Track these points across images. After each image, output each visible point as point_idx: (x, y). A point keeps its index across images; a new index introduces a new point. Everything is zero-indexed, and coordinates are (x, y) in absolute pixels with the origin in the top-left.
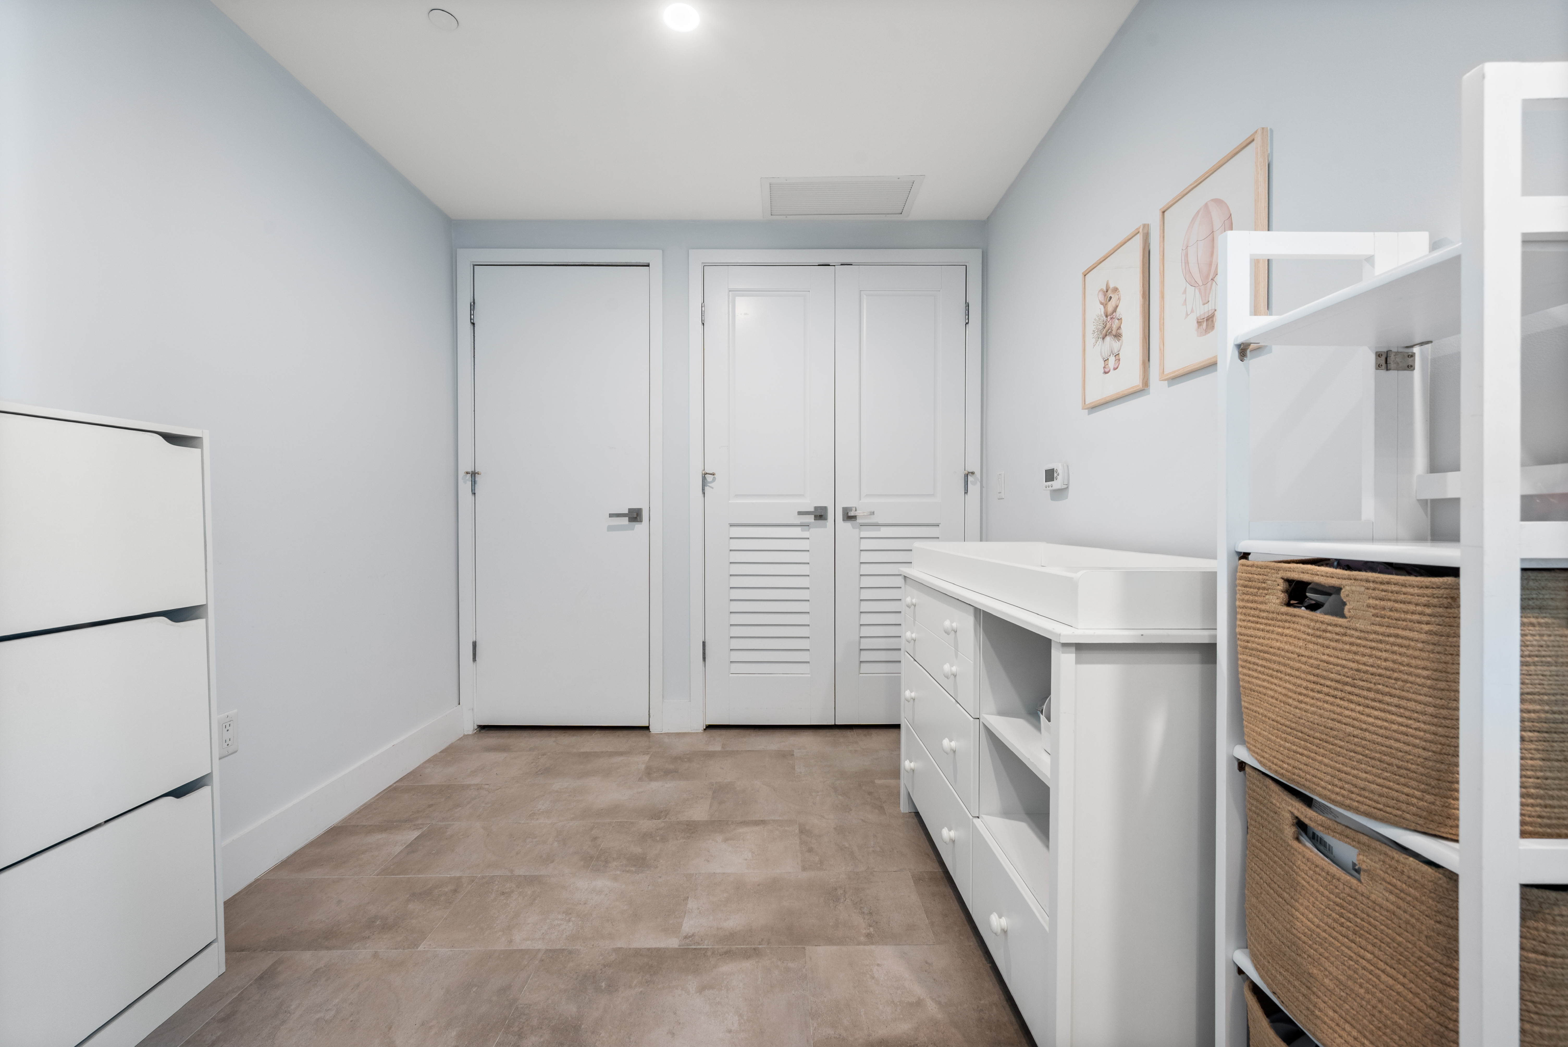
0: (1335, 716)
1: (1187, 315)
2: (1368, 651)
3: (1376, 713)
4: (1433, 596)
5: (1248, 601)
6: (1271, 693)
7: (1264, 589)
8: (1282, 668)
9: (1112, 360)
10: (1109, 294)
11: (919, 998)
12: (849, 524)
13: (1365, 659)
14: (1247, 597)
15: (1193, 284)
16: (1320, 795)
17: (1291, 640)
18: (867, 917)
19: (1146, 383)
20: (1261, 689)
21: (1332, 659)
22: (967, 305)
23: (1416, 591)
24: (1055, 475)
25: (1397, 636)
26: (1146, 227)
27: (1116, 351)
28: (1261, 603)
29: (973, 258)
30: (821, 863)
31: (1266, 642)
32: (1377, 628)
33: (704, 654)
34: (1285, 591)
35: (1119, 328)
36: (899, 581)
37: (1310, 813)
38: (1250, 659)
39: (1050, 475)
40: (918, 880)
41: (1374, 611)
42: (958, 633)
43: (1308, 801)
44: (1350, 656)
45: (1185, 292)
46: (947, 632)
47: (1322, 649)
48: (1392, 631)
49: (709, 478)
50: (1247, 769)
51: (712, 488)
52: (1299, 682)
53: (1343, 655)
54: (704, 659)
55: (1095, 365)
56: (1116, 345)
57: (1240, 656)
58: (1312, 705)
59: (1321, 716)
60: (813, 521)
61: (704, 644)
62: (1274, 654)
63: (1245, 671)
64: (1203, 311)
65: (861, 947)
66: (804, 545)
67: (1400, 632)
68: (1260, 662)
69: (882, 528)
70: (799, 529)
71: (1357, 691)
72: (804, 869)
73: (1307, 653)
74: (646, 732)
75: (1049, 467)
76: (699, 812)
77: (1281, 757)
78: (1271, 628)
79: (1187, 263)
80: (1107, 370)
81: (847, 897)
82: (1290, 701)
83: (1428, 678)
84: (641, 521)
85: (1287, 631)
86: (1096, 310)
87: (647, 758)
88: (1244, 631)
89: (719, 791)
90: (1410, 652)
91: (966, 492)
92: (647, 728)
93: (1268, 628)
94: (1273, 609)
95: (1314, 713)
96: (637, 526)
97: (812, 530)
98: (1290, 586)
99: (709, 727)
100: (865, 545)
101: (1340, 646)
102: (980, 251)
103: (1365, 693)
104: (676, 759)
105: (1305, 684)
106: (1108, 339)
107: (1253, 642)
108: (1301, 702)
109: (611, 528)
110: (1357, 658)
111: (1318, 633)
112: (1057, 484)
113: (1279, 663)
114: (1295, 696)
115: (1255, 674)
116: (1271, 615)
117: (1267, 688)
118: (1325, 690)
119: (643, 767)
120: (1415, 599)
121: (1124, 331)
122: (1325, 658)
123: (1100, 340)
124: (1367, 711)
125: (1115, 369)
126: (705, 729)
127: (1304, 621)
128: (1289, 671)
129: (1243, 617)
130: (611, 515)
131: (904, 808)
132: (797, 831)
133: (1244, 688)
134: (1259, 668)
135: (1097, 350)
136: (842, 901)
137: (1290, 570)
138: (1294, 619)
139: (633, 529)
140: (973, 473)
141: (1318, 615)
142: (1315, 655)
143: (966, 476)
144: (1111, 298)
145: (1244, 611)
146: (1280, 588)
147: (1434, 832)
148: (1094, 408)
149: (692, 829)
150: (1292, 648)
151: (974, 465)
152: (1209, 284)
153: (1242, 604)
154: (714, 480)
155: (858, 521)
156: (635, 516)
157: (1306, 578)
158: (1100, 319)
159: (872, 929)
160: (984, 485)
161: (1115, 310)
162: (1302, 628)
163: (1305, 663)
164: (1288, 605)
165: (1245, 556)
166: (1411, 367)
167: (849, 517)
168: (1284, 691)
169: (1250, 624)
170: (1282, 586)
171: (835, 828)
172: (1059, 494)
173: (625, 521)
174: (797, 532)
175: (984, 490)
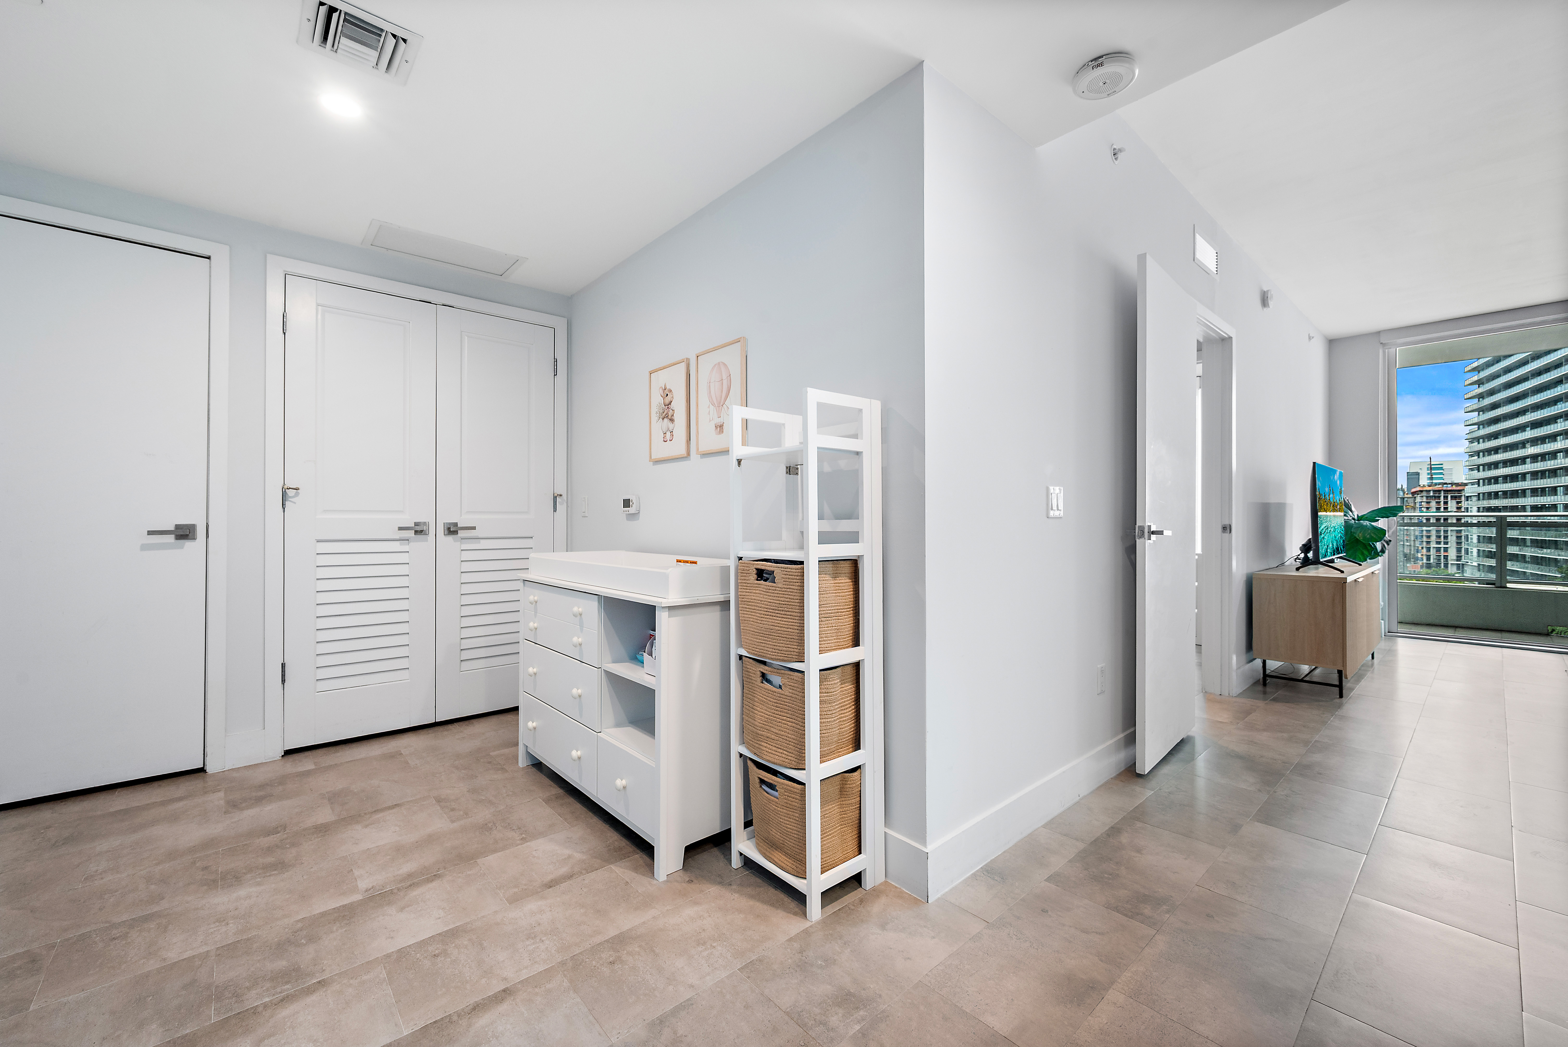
0: (773, 624)
1: (710, 421)
2: (782, 595)
3: (785, 619)
4: (798, 572)
5: (743, 580)
6: (752, 620)
7: (749, 573)
8: (756, 608)
9: (668, 434)
10: (666, 393)
11: (569, 855)
12: (450, 538)
13: (781, 599)
14: (742, 578)
15: (713, 404)
16: (769, 658)
17: (758, 595)
18: (517, 831)
19: (689, 454)
20: (748, 619)
21: (771, 601)
22: (556, 361)
23: (794, 571)
24: (631, 503)
25: (790, 588)
26: (688, 360)
27: (671, 429)
28: (748, 580)
29: (560, 324)
30: (466, 814)
31: (750, 597)
32: (784, 586)
33: (283, 676)
34: (757, 574)
35: (673, 415)
36: (519, 585)
37: (766, 668)
38: (744, 606)
39: (627, 503)
40: (547, 801)
41: (784, 580)
42: (582, 616)
43: (764, 663)
44: (777, 598)
45: (709, 407)
46: (575, 616)
47: (768, 597)
48: (789, 587)
49: (291, 493)
50: (744, 658)
51: (295, 503)
52: (761, 612)
53: (775, 598)
54: (283, 681)
55: (658, 436)
56: (671, 426)
57: (740, 606)
58: (766, 621)
59: (768, 625)
60: (414, 535)
61: (283, 666)
62: (753, 602)
63: (742, 612)
64: (719, 421)
65: (520, 846)
66: (404, 558)
67: (791, 587)
68: (748, 607)
69: (482, 541)
70: (398, 543)
71: (779, 612)
72: (453, 822)
73: (764, 600)
74: (202, 774)
75: (627, 498)
76: (325, 815)
77: (755, 646)
78: (751, 591)
79: (710, 392)
80: (665, 440)
81: (497, 825)
82: (758, 621)
83: (798, 603)
84: (194, 539)
85: (757, 591)
86: (658, 400)
87: (221, 794)
88: (741, 593)
89: (334, 798)
90: (793, 594)
91: (555, 510)
92: (202, 770)
93: (750, 591)
94: (752, 583)
95: (766, 624)
96: (188, 544)
97: (411, 544)
98: (758, 571)
99: (288, 753)
100: (466, 556)
101: (774, 595)
102: (566, 320)
103: (782, 612)
104: (262, 787)
105: (763, 613)
106: (666, 420)
107: (745, 598)
108: (762, 621)
109: (145, 547)
110: (779, 599)
111: (767, 591)
112: (632, 510)
113: (755, 606)
114: (760, 619)
115: (746, 612)
116: (751, 585)
117: (750, 618)
118: (770, 614)
119: (222, 802)
120: (795, 574)
121: (675, 417)
122: (769, 600)
123: (661, 420)
124: (782, 619)
125: (670, 441)
126: (283, 756)
127: (763, 586)
128: (758, 608)
129: (741, 587)
130: (150, 533)
131: (522, 762)
132: (434, 802)
133: (742, 620)
134: (748, 610)
135: (659, 426)
136: (494, 828)
137: (757, 564)
138: (759, 586)
139: (182, 547)
140: (561, 495)
141: (767, 583)
142: (766, 600)
143: (555, 498)
144: (667, 395)
145: (741, 584)
146: (754, 572)
147: (800, 660)
148: (657, 462)
149: (323, 830)
150: (759, 598)
151: (561, 489)
152: (721, 407)
153: (740, 581)
154: (297, 495)
155: (459, 535)
156: (184, 533)
157: (763, 568)
158: (660, 406)
159: (523, 835)
160: (569, 505)
161: (670, 403)
162: (762, 589)
163: (763, 604)
164: (757, 580)
165: (740, 559)
166: (797, 474)
167: (452, 530)
168: (756, 618)
169: (744, 590)
170: (755, 572)
171: (468, 791)
172: (633, 517)
173: (171, 539)
174: (396, 546)
175: (569, 509)
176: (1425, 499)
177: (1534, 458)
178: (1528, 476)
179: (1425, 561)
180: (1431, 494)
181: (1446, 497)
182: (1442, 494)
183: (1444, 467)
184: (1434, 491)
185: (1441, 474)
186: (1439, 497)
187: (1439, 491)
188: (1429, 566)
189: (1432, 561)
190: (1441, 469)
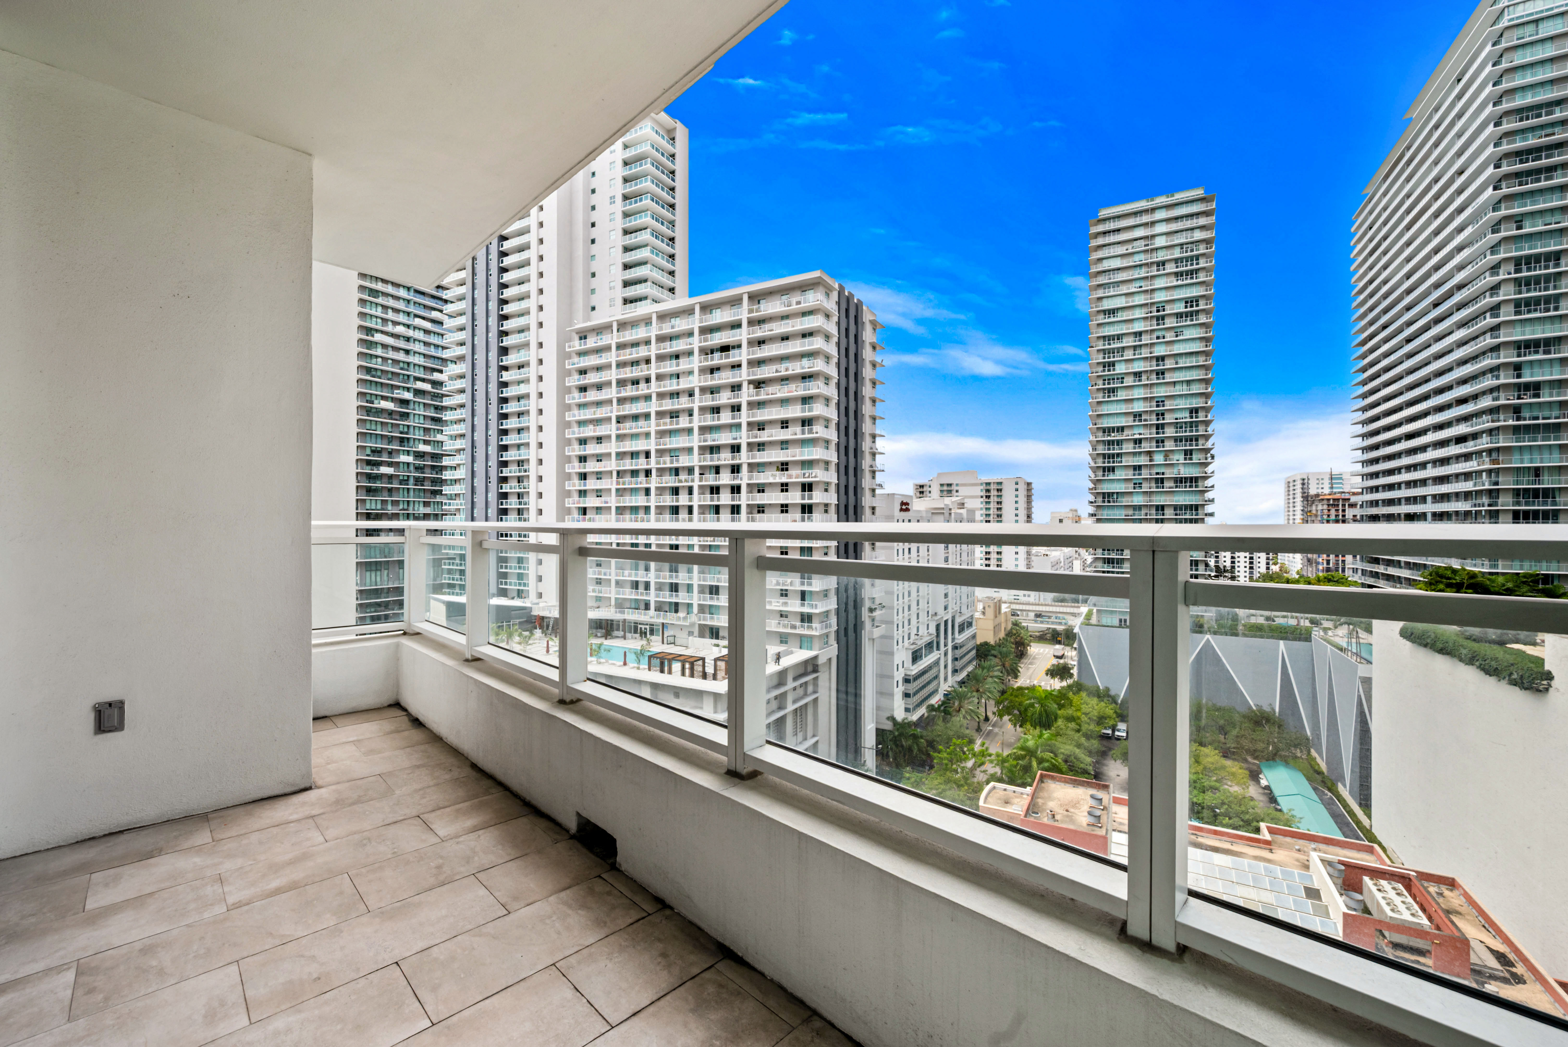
176: (1325, 507)
177: (1409, 468)
178: (1403, 486)
179: (1325, 565)
180: (1331, 502)
181: (1344, 505)
182: (1341, 503)
183: (1344, 477)
184: (1334, 500)
185: (1341, 483)
186: (1338, 505)
187: (1338, 500)
188: (1328, 570)
189: (1331, 565)
190: (1341, 479)
